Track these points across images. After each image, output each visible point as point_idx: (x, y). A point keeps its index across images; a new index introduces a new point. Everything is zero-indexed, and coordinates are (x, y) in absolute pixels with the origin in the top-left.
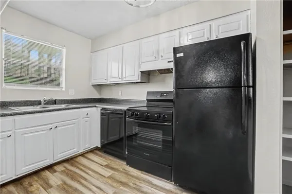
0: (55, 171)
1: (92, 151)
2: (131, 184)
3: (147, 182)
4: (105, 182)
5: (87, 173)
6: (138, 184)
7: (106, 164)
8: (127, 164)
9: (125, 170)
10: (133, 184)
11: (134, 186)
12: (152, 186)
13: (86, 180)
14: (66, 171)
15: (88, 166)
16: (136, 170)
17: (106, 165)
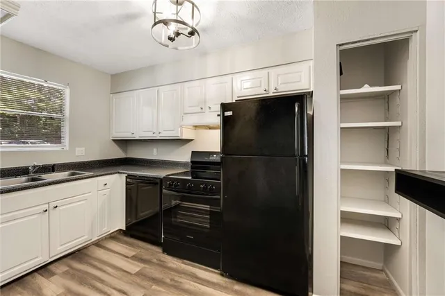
0: (53, 274)
1: (112, 237)
2: (168, 281)
3: (189, 275)
4: (130, 281)
5: (104, 271)
6: (176, 279)
7: (134, 253)
8: (164, 251)
9: (160, 260)
10: (171, 280)
11: (172, 283)
12: (195, 280)
13: (102, 281)
14: (71, 271)
15: (106, 260)
16: (175, 259)
17: (133, 256)
